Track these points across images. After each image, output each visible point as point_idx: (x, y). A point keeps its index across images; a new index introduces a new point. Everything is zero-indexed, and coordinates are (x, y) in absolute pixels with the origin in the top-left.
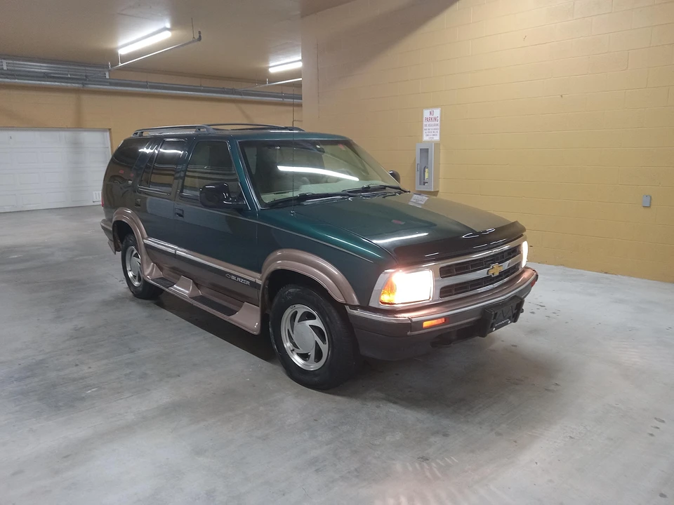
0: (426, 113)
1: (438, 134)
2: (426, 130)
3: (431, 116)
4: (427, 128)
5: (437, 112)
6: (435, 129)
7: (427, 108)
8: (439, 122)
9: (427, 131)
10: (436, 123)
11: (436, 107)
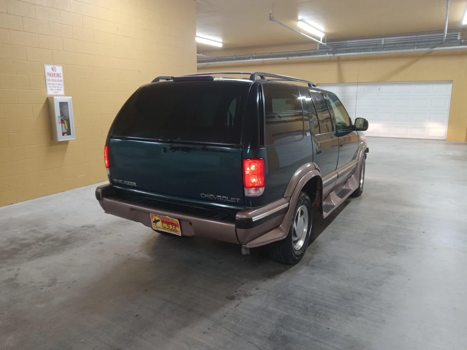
0: (48, 69)
1: (63, 89)
2: (50, 84)
3: (54, 72)
4: (51, 82)
5: (59, 70)
6: (59, 85)
7: (49, 64)
8: (62, 79)
9: (51, 86)
10: (59, 79)
11: (58, 64)
